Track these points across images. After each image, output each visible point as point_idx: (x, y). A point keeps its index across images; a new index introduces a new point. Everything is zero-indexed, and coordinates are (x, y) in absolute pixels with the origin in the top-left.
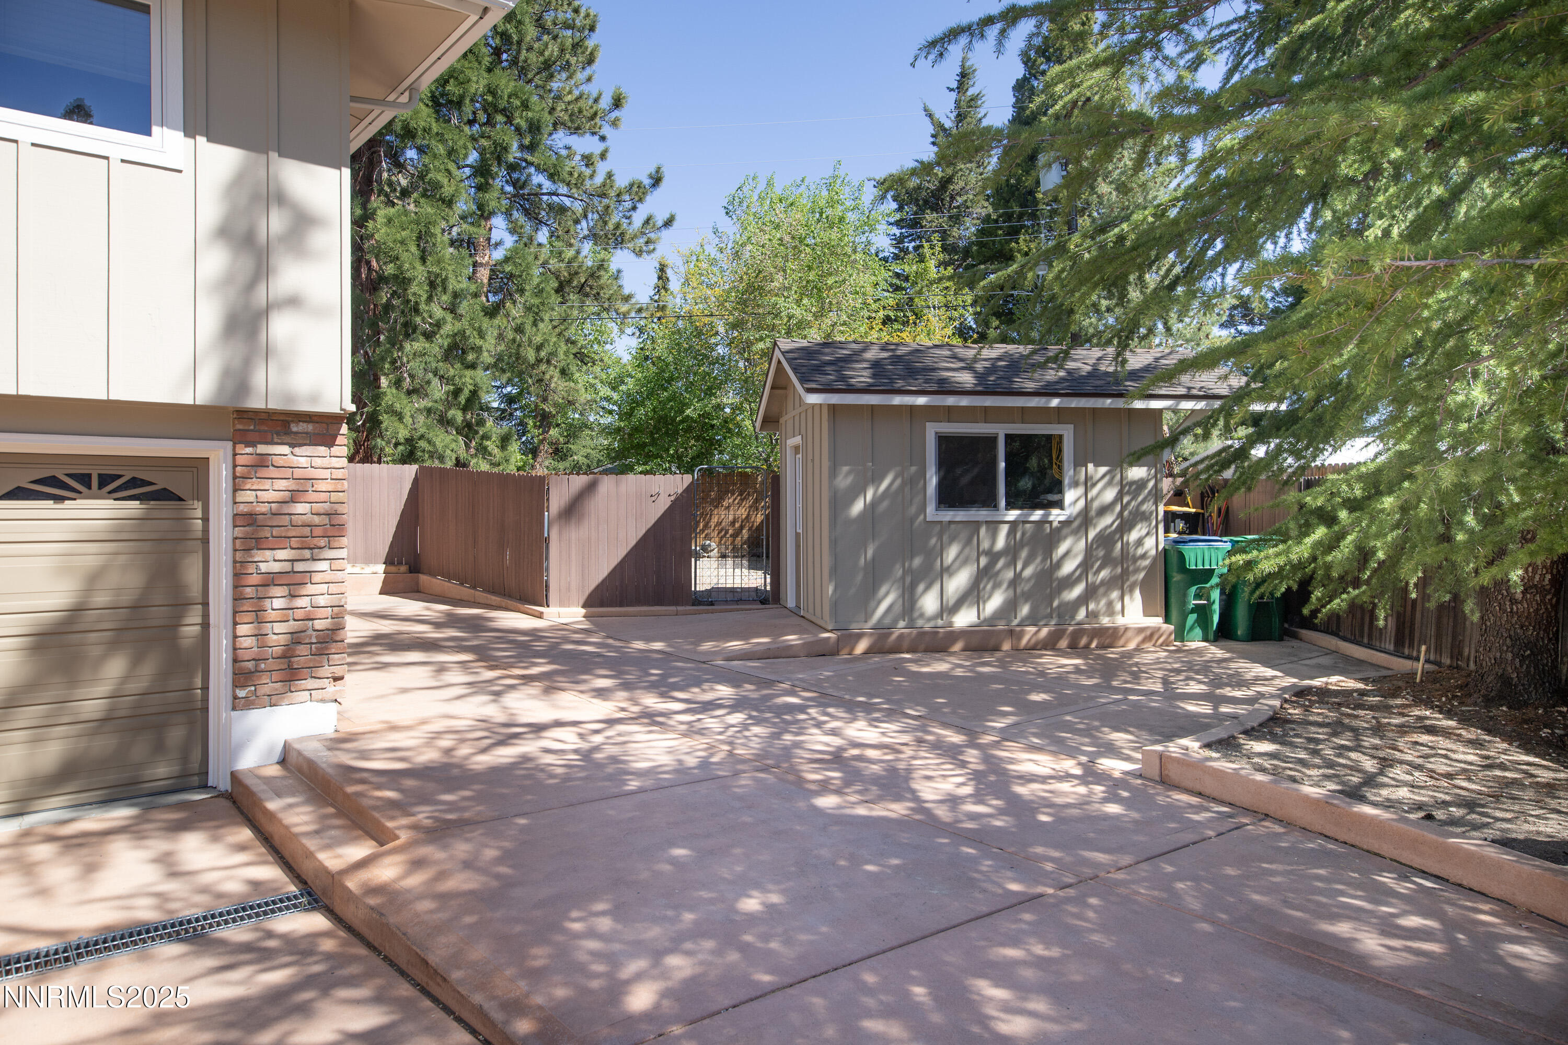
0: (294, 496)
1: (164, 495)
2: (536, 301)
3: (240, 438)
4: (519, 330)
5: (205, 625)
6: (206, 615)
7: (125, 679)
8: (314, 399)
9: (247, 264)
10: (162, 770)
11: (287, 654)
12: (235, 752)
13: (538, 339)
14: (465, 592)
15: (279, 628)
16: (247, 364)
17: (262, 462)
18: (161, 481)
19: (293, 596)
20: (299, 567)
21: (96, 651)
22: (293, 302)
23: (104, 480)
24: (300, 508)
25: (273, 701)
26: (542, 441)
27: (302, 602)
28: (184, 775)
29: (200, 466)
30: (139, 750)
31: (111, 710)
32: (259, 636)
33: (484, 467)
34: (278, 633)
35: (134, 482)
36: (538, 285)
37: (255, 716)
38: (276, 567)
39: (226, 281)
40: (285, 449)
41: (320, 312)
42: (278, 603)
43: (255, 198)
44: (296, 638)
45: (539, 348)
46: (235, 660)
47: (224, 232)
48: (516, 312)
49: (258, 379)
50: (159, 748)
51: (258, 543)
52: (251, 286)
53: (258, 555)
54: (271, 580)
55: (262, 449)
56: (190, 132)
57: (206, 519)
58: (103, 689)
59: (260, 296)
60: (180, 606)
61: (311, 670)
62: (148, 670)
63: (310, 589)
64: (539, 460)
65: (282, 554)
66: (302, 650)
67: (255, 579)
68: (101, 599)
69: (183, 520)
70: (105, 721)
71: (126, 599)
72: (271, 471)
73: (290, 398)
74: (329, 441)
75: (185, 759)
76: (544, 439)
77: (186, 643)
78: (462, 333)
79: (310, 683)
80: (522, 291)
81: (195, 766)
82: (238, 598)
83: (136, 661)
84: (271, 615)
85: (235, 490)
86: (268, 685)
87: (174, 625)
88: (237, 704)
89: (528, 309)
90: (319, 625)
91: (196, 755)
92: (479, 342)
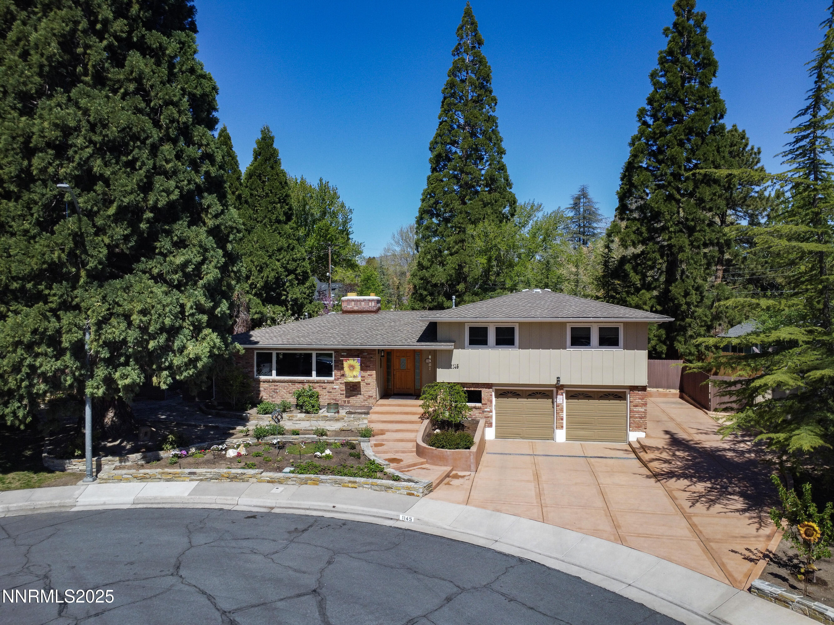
0: (639, 399)
1: (620, 397)
3: (630, 389)
5: (627, 417)
11: (638, 424)
12: (630, 438)
15: (637, 420)
17: (634, 393)
18: (620, 395)
19: (639, 415)
20: (640, 410)
23: (612, 394)
25: (635, 431)
29: (625, 392)
32: (634, 420)
35: (616, 395)
37: (632, 433)
38: (636, 410)
40: (637, 391)
42: (637, 416)
46: (630, 424)
51: (633, 406)
53: (633, 408)
54: (635, 412)
55: (634, 391)
56: (624, 344)
57: (626, 401)
61: (641, 427)
63: (641, 414)
65: (637, 408)
66: (640, 423)
67: (633, 411)
72: (635, 395)
74: (645, 389)
79: (641, 429)
82: (630, 414)
84: (635, 417)
85: (630, 397)
86: (635, 428)
88: (630, 431)
90: (642, 419)
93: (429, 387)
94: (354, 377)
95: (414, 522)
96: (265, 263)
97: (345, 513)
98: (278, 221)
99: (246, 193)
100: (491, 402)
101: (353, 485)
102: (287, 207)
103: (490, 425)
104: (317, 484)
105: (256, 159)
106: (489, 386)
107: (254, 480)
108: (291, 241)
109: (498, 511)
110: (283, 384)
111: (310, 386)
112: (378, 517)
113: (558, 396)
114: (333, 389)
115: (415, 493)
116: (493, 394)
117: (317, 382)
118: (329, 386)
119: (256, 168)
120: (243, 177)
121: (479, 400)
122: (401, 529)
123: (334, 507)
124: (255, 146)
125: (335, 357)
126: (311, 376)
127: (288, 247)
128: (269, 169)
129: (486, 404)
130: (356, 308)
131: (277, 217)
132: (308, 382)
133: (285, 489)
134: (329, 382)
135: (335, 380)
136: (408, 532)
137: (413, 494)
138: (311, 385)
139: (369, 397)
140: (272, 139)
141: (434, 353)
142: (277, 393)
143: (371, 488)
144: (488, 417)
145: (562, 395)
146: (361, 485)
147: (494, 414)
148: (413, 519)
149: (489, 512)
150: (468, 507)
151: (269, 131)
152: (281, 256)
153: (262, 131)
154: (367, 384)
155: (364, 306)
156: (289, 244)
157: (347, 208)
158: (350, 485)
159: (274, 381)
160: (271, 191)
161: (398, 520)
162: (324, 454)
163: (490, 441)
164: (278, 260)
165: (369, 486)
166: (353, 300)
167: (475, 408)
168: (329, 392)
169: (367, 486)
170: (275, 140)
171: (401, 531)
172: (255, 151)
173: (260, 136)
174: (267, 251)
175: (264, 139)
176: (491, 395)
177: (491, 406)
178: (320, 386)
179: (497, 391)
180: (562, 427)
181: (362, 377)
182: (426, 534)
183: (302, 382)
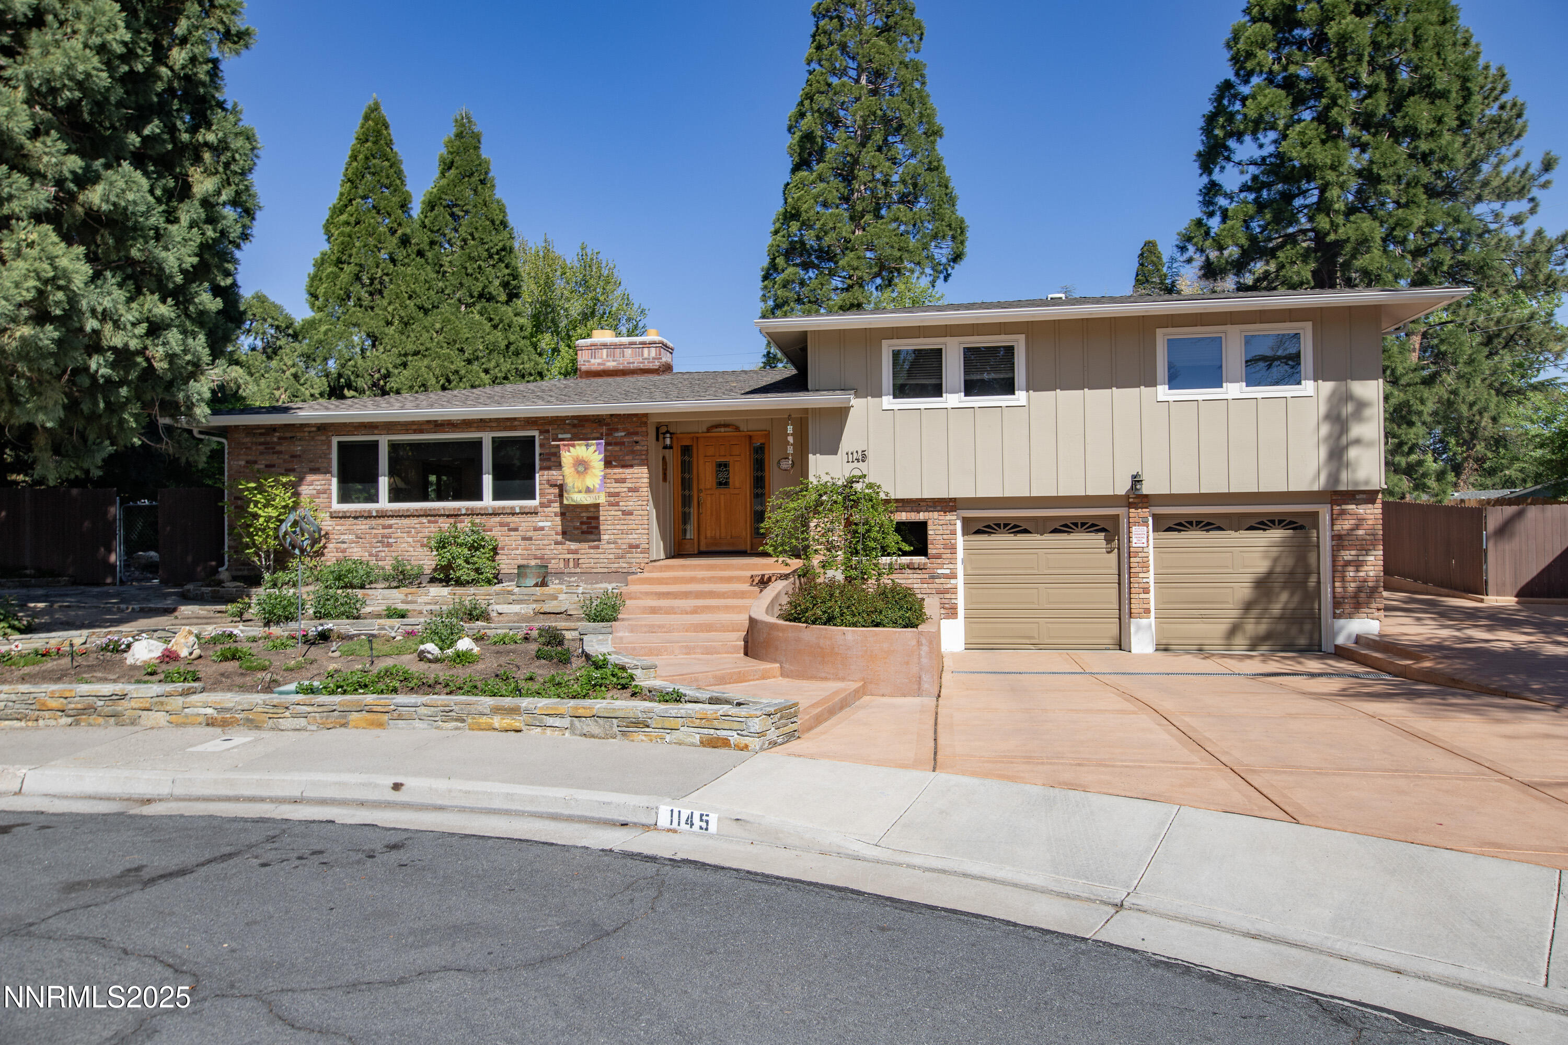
0: (1357, 527)
1: (1302, 527)
2: (1468, 369)
3: (1333, 503)
4: (1455, 392)
5: (1319, 582)
6: (1319, 578)
7: (1287, 603)
8: (1367, 483)
9: (1337, 428)
10: (1302, 641)
11: (1356, 596)
12: (1335, 635)
13: (1471, 398)
14: (1419, 585)
15: (1353, 585)
16: (1338, 471)
17: (1343, 512)
18: (1300, 522)
19: (1358, 571)
20: (1361, 558)
21: (1277, 590)
22: (1357, 442)
23: (1280, 522)
24: (1361, 532)
25: (1350, 616)
26: (1466, 459)
27: (1362, 574)
28: (1310, 645)
29: (1315, 515)
30: (1294, 631)
31: (1283, 614)
32: (1344, 587)
33: (1424, 498)
34: (1351, 587)
35: (1291, 523)
36: (1470, 355)
37: (1342, 622)
38: (1350, 558)
39: (1329, 437)
40: (1354, 507)
41: (1370, 444)
42: (1352, 574)
43: (1340, 400)
44: (1359, 589)
45: (1471, 405)
46: (1334, 597)
47: (1328, 417)
48: (1449, 379)
49: (1344, 476)
50: (1301, 631)
51: (1344, 548)
52: (1339, 437)
53: (1343, 553)
54: (1348, 563)
55: (1344, 507)
56: (1315, 380)
57: (1318, 537)
58: (1279, 606)
59: (1344, 441)
60: (1308, 574)
61: (1367, 604)
62: (1296, 598)
63: (1366, 568)
64: (1463, 477)
65: (1353, 553)
66: (1362, 595)
67: (1341, 563)
68: (1278, 569)
69: (1308, 538)
70: (1281, 618)
71: (1287, 570)
72: (1348, 517)
73: (1356, 483)
74: (1373, 502)
75: (1311, 638)
76: (1469, 456)
77: (1311, 589)
78: (1407, 403)
79: (1367, 610)
80: (1455, 364)
81: (1316, 642)
82: (1334, 571)
83: (1292, 594)
84: (1348, 579)
85: (1333, 525)
86: (1348, 608)
87: (1305, 582)
88: (1335, 616)
89: (1460, 377)
90: (1370, 584)
91: (1316, 636)
92: (1421, 408)
93: (788, 495)
94: (588, 490)
95: (719, 836)
96: (456, 372)
97: (441, 808)
98: (486, 296)
99: (421, 239)
100: (953, 548)
101: (507, 722)
102: (507, 271)
103: (951, 612)
104: (380, 725)
105: (443, 174)
106: (947, 505)
107: (160, 718)
108: (512, 338)
109: (1072, 786)
110: (406, 521)
111: (473, 524)
112: (570, 819)
113: (1134, 529)
114: (536, 529)
115: (734, 737)
116: (959, 524)
117: (495, 514)
118: (524, 523)
119: (442, 191)
120: (416, 210)
121: (921, 550)
122: (652, 859)
123: (397, 787)
124: (444, 151)
125: (541, 446)
126: (480, 497)
127: (507, 347)
128: (469, 193)
129: (938, 557)
130: (611, 365)
131: (485, 287)
132: (472, 513)
133: (256, 740)
134: (524, 513)
135: (542, 505)
136: (685, 870)
137: (725, 743)
138: (478, 520)
139: (631, 546)
140: (477, 137)
141: (801, 419)
142: (389, 545)
143: (572, 729)
144: (946, 591)
145: (1145, 523)
146: (537, 721)
147: (960, 582)
148: (713, 819)
149: (1036, 790)
150: (941, 777)
151: (470, 122)
152: (493, 364)
153: (456, 121)
154: (625, 513)
155: (630, 359)
156: (510, 344)
157: (636, 306)
158: (497, 721)
159: (382, 515)
160: (472, 234)
161: (646, 827)
162: (450, 652)
163: (953, 654)
164: (486, 371)
165: (566, 722)
166: (605, 345)
167: (910, 566)
168: (524, 539)
169: (557, 722)
170: (483, 140)
171: (651, 868)
172: (443, 161)
173: (452, 131)
174: (462, 350)
175: (459, 135)
176: (954, 533)
177: (953, 561)
178: (502, 525)
179: (966, 522)
180: (1148, 611)
181: (610, 495)
182: (766, 879)
183: (455, 515)
